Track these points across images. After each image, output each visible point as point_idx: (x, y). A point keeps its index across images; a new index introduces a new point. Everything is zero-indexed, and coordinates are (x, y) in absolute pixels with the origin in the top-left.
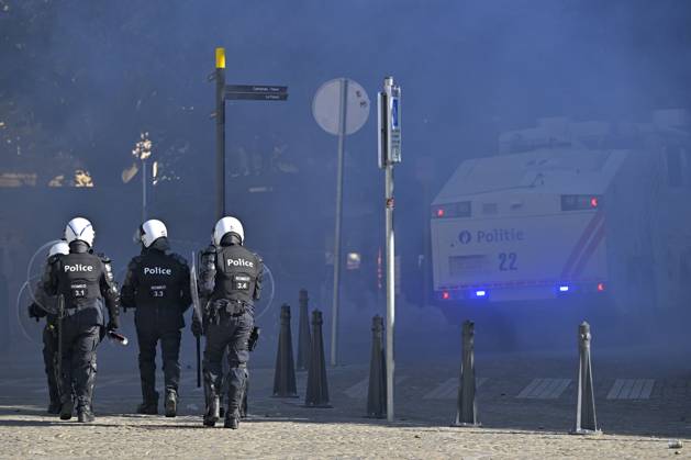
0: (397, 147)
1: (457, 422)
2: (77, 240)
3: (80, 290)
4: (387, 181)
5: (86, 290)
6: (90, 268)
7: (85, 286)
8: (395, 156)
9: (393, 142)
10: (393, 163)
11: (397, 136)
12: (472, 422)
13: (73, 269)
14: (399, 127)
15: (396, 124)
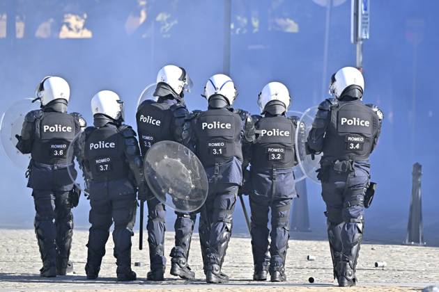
0: (366, 27)
1: (407, 242)
2: (216, 95)
3: (217, 148)
4: (358, 53)
5: (224, 149)
6: (228, 126)
7: (222, 144)
8: (363, 34)
9: (363, 23)
10: (362, 39)
11: (367, 19)
12: (418, 242)
13: (210, 126)
14: (368, 12)
15: (365, 9)
